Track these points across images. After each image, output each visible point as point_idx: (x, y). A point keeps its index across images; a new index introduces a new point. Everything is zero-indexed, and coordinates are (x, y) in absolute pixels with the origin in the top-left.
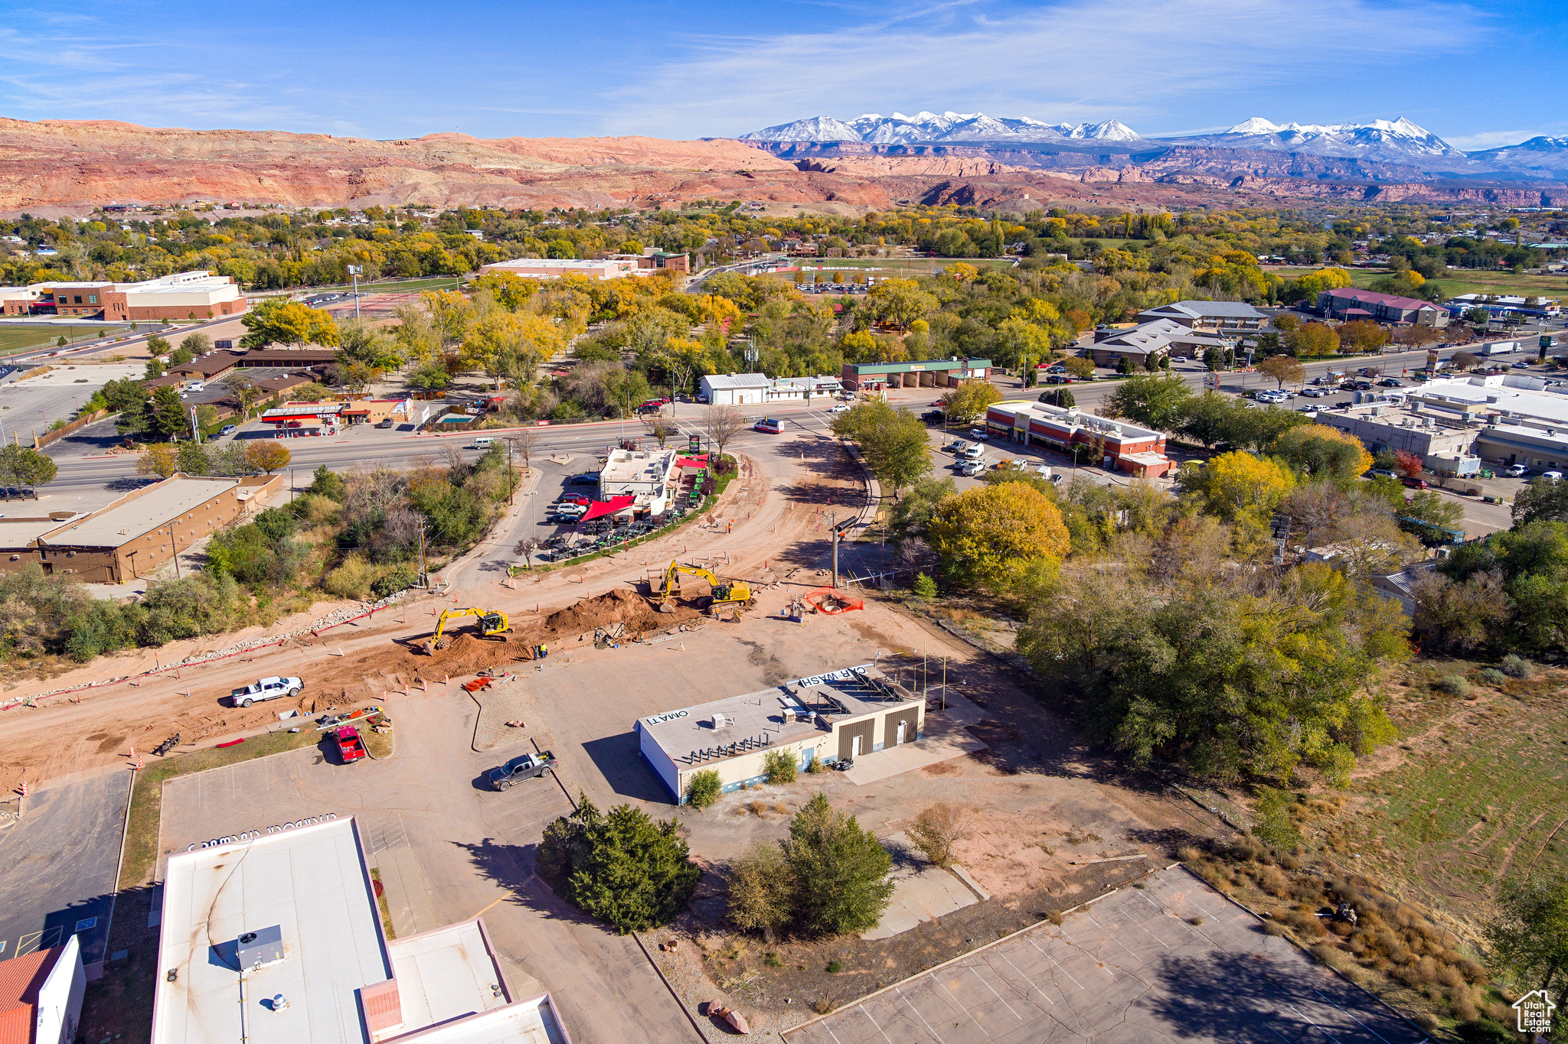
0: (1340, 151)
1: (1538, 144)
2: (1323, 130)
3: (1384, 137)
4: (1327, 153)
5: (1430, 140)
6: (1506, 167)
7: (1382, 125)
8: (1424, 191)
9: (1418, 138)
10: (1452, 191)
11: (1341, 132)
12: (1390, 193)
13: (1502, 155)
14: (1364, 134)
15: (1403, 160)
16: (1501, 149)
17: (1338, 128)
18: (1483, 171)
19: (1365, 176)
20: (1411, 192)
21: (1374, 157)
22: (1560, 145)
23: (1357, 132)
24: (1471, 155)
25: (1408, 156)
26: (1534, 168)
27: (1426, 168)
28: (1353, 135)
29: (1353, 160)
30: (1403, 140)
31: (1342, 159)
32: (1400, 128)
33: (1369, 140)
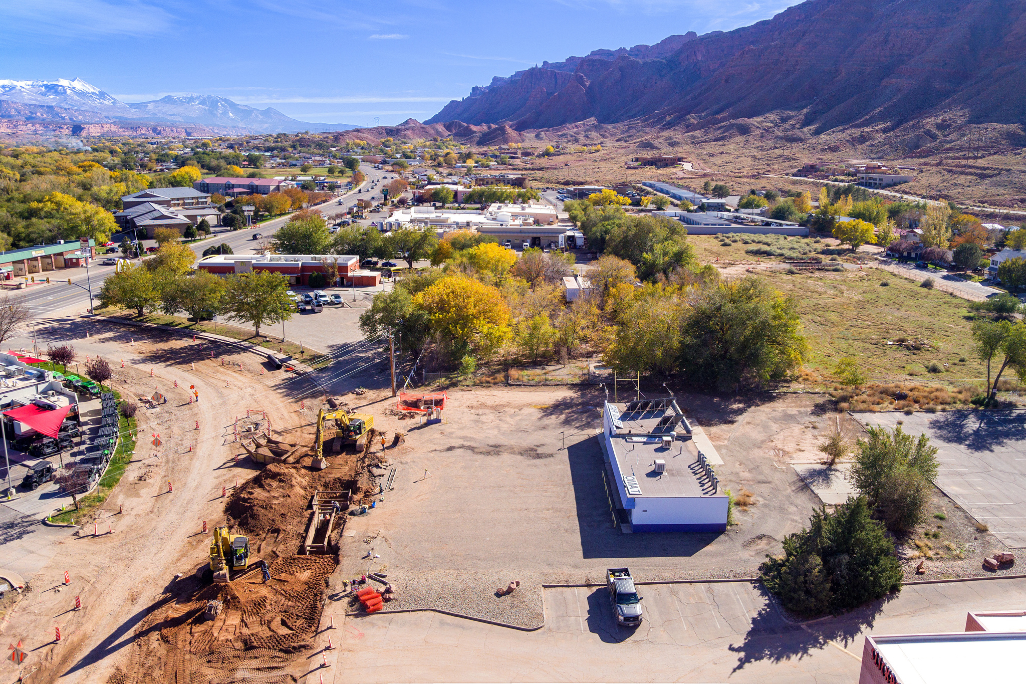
0: (36, 100)
1: (168, 100)
2: (19, 84)
3: (69, 92)
4: (26, 102)
5: (102, 95)
6: (155, 114)
7: (64, 82)
8: (114, 128)
9: (93, 93)
10: (132, 128)
11: (33, 86)
12: (91, 130)
13: (151, 106)
14: (52, 89)
15: (87, 108)
16: (149, 103)
17: (30, 83)
18: (141, 116)
19: (63, 118)
20: (106, 130)
21: (63, 105)
22: (181, 101)
23: (46, 86)
24: (132, 105)
25: (89, 105)
26: (171, 115)
27: (104, 114)
28: (43, 89)
29: (51, 107)
30: (82, 94)
31: (42, 106)
32: (78, 85)
33: (57, 93)
